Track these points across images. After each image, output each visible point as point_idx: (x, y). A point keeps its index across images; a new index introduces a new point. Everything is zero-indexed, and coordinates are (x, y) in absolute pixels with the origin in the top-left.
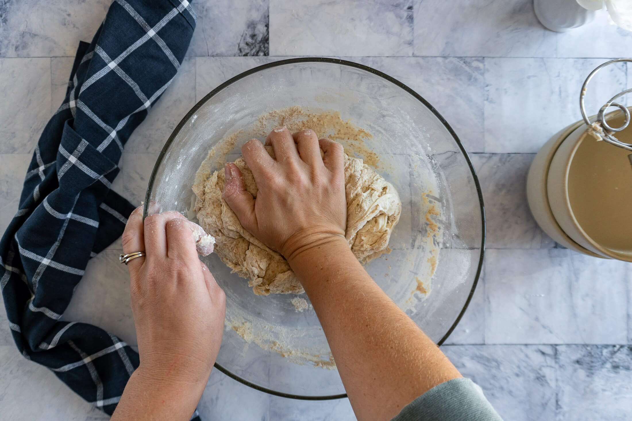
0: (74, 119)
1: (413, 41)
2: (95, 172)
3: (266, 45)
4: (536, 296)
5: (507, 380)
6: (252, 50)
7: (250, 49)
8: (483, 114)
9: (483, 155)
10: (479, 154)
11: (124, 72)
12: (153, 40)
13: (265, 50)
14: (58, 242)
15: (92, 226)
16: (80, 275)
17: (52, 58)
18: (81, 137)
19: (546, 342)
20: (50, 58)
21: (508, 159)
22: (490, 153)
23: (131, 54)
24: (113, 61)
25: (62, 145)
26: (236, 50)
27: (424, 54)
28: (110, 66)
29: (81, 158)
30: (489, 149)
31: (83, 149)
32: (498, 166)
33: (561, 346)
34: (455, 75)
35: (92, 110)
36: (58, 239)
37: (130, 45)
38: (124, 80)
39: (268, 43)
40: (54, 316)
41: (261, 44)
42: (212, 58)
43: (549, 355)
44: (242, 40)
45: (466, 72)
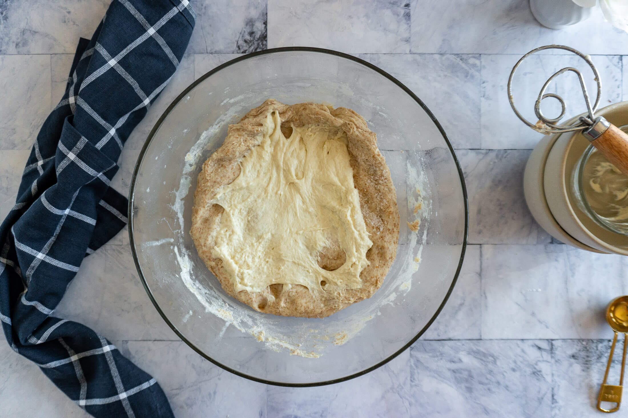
0: (74, 115)
1: (410, 38)
2: (93, 169)
3: (264, 42)
4: (533, 291)
5: (503, 374)
6: (250, 47)
7: (248, 46)
8: (480, 110)
9: (480, 151)
10: (476, 150)
11: (124, 69)
12: (153, 38)
13: (263, 47)
14: (54, 238)
15: (89, 224)
16: (74, 271)
17: (52, 55)
18: (80, 134)
19: (542, 337)
20: (50, 55)
21: (505, 155)
22: (487, 150)
23: (131, 52)
24: (113, 58)
25: (61, 141)
26: (235, 47)
27: (421, 51)
28: (110, 64)
29: (80, 155)
30: (486, 145)
31: (82, 146)
32: (495, 162)
33: (557, 341)
34: (452, 72)
35: (91, 108)
36: (55, 234)
37: (130, 43)
38: (124, 78)
39: (266, 41)
40: (45, 311)
41: (259, 41)
42: (211, 55)
43: (545, 350)
44: (240, 38)
45: (463, 68)
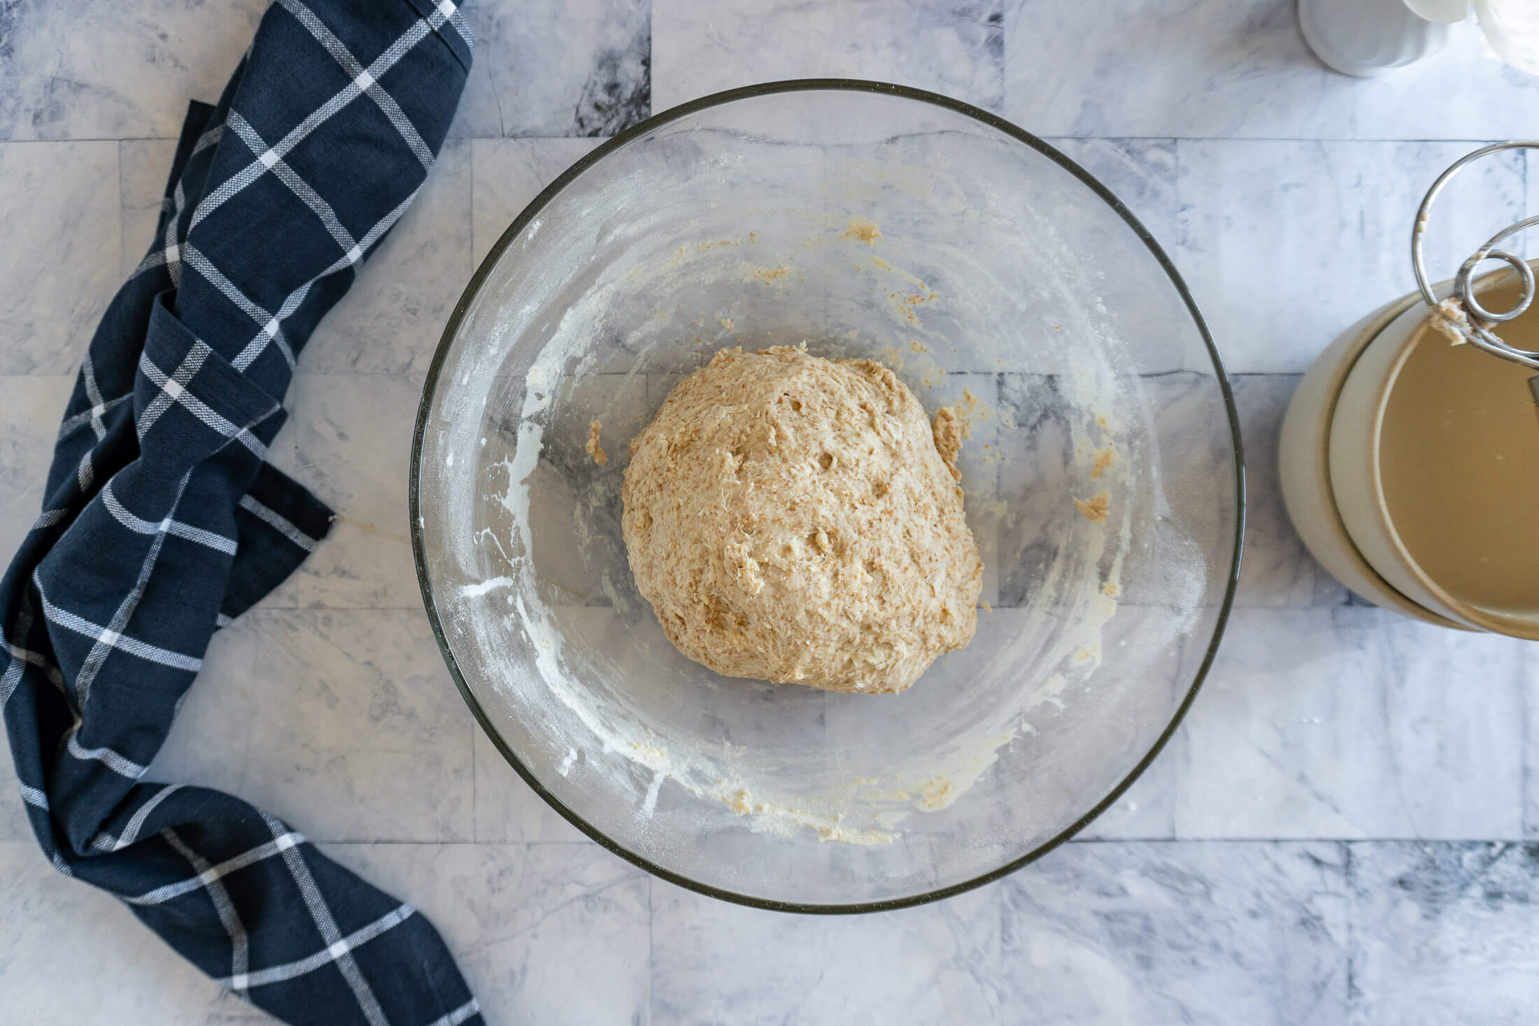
0: (176, 291)
1: (1001, 98)
2: (227, 420)
3: (644, 104)
4: (1301, 722)
5: (1228, 926)
6: (608, 121)
7: (603, 119)
11: (299, 175)
12: (369, 98)
14: (138, 590)
15: (221, 551)
16: (192, 669)
17: (123, 142)
18: (192, 334)
19: (1325, 835)
23: (315, 133)
24: (270, 148)
25: (147, 354)
26: (571, 122)
28: (264, 162)
29: (194, 385)
31: (199, 364)
33: (1360, 845)
35: (219, 270)
36: (139, 583)
37: (314, 110)
38: (298, 197)
39: (649, 106)
40: (129, 769)
41: (632, 107)
42: (512, 141)
43: (1331, 866)
44: (585, 98)
45: (1132, 174)
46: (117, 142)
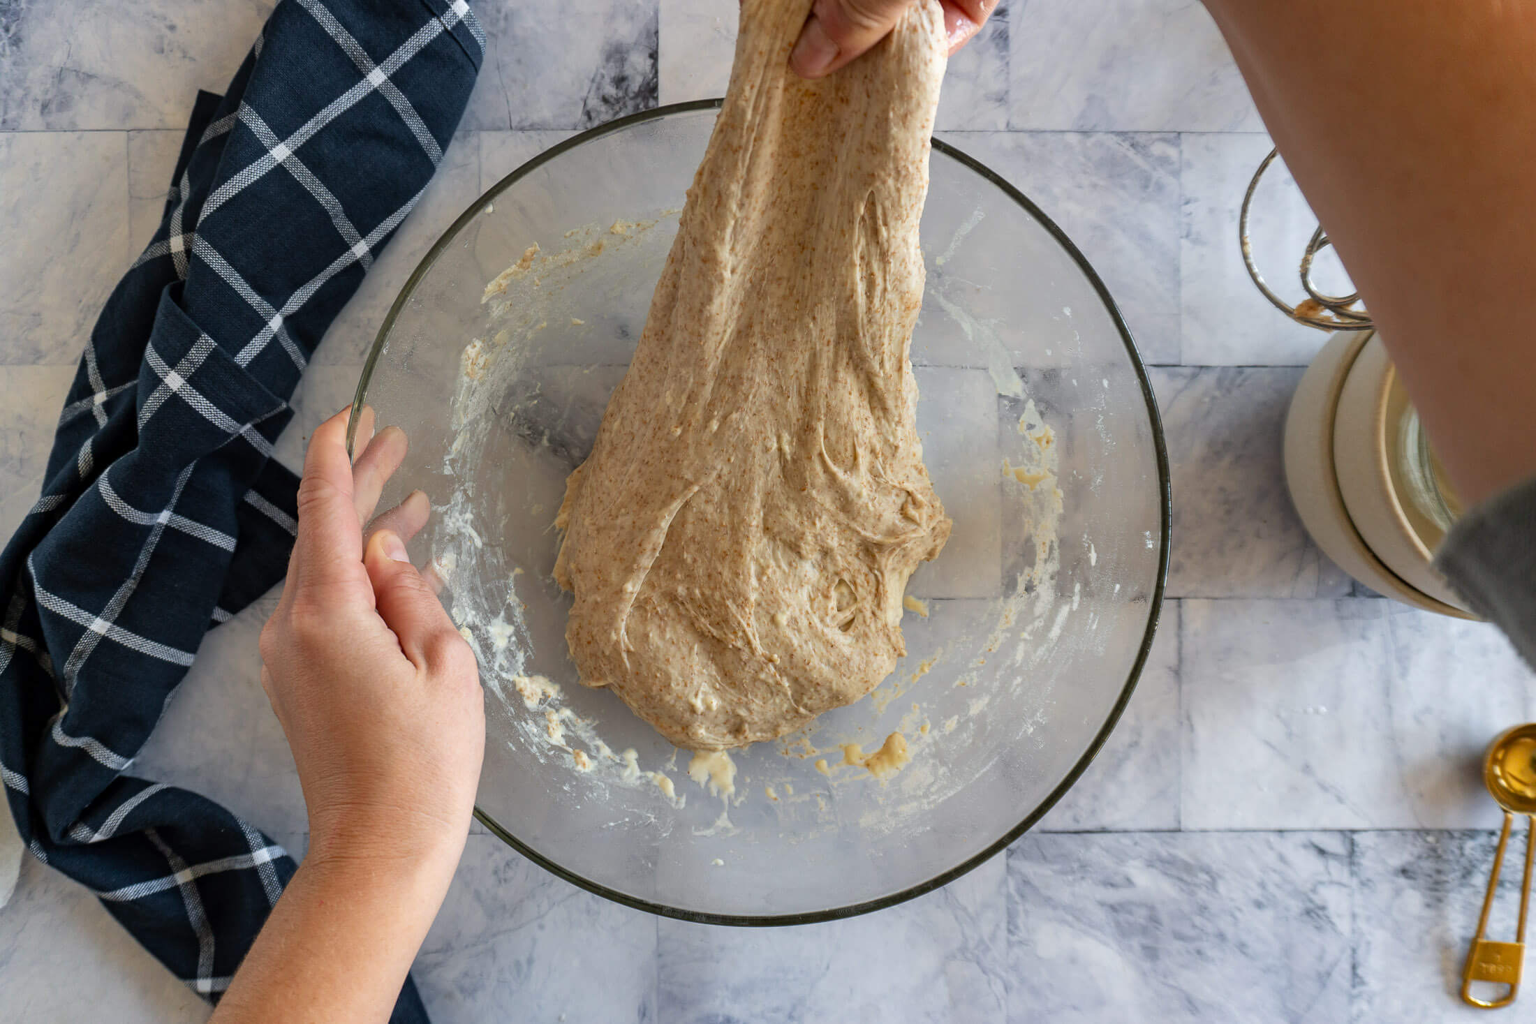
0: (183, 282)
1: (1007, 92)
2: (228, 415)
3: (652, 103)
4: (1306, 712)
5: (1233, 916)
7: (611, 112)
8: (1177, 270)
9: (1177, 369)
10: (1169, 369)
11: (310, 170)
12: (381, 94)
14: (133, 581)
15: (218, 547)
16: (183, 663)
17: (131, 133)
18: (198, 328)
19: (1329, 825)
20: (124, 134)
21: (1239, 381)
22: (1195, 367)
23: (327, 128)
24: (281, 142)
25: (152, 344)
27: (1034, 125)
28: (274, 156)
29: (196, 378)
30: (1192, 355)
31: (203, 358)
32: (1214, 398)
33: (1364, 834)
34: (1111, 177)
35: (228, 262)
36: (134, 573)
37: (325, 105)
38: (309, 191)
39: (656, 99)
40: (111, 760)
41: (639, 100)
42: (520, 133)
43: (1335, 856)
44: (592, 93)
45: (1137, 167)
46: (126, 132)
